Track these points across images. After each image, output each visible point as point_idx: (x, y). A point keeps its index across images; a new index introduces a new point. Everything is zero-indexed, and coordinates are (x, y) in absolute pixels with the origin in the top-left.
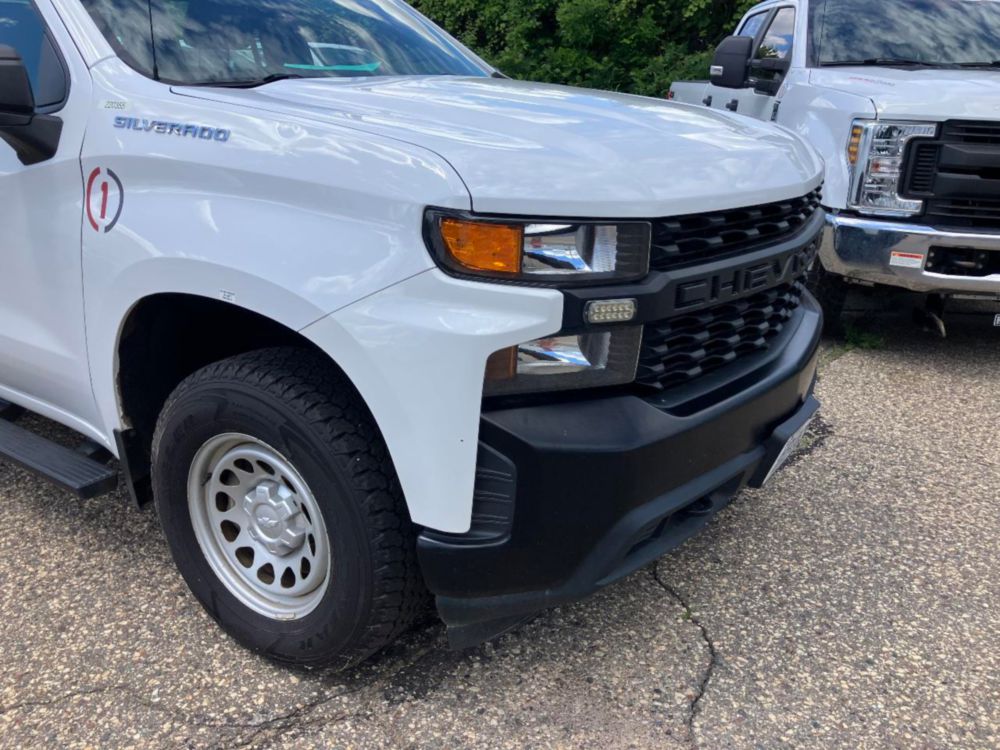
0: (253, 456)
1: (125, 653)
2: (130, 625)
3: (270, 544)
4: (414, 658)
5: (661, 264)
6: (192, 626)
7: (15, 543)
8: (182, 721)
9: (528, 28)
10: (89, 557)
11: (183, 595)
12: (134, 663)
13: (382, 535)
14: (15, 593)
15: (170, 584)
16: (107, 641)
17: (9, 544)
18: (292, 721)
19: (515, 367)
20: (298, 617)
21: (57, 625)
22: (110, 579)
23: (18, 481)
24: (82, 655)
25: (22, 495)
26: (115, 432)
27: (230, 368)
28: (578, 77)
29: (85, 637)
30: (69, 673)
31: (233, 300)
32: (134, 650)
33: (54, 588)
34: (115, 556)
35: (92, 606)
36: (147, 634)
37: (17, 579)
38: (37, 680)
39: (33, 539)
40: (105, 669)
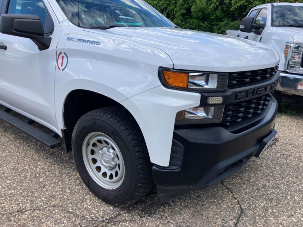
0: (102, 139)
1: (62, 196)
2: (63, 188)
3: (106, 166)
4: (148, 204)
5: (231, 86)
6: (81, 189)
7: (30, 161)
8: (78, 218)
9: (182, 13)
10: (51, 166)
11: (78, 179)
12: (64, 199)
13: (141, 165)
14: (30, 176)
15: (75, 176)
16: (57, 192)
17: (29, 161)
18: (110, 220)
19: (184, 116)
20: (114, 189)
21: (42, 186)
22: (57, 173)
23: (32, 142)
24: (49, 195)
25: (33, 147)
26: (62, 130)
27: (97, 113)
28: (197, 28)
29: (50, 190)
30: (45, 201)
31: (100, 93)
32: (64, 195)
33: (41, 175)
34: (59, 166)
35: (52, 181)
36: (68, 191)
37: (31, 171)
38: (36, 202)
39: (36, 160)
40: (56, 200)
